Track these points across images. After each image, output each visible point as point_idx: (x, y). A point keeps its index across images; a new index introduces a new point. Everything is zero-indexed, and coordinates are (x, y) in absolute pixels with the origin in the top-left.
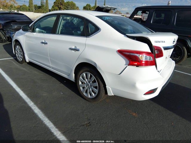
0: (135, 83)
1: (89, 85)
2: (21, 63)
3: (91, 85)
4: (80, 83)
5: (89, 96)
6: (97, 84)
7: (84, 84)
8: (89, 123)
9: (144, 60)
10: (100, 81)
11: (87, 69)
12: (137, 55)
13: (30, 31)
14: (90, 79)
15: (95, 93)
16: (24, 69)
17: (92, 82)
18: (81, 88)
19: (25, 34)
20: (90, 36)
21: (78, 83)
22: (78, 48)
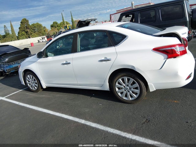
0: (177, 72)
1: (128, 88)
2: (36, 91)
3: (130, 88)
4: (117, 89)
5: (130, 99)
6: (137, 85)
7: (121, 89)
8: (147, 120)
9: (179, 51)
10: (140, 81)
11: (123, 74)
12: (173, 48)
13: (43, 56)
14: (128, 82)
15: (136, 94)
16: (44, 96)
17: (131, 85)
18: (119, 94)
19: (38, 61)
20: (118, 45)
21: (115, 90)
22: (108, 58)
